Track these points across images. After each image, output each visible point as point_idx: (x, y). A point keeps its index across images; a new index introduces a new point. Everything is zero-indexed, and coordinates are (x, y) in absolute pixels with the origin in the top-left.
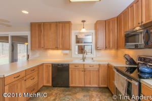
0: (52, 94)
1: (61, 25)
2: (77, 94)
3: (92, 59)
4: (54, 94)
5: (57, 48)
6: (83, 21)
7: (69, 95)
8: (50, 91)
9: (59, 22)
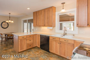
0: (38, 52)
1: (47, 10)
2: (52, 58)
3: (74, 35)
4: (39, 52)
5: (44, 26)
6: (63, 3)
7: (47, 56)
8: (39, 50)
9: (46, 9)
